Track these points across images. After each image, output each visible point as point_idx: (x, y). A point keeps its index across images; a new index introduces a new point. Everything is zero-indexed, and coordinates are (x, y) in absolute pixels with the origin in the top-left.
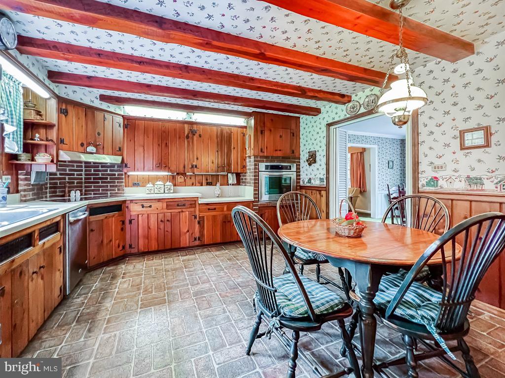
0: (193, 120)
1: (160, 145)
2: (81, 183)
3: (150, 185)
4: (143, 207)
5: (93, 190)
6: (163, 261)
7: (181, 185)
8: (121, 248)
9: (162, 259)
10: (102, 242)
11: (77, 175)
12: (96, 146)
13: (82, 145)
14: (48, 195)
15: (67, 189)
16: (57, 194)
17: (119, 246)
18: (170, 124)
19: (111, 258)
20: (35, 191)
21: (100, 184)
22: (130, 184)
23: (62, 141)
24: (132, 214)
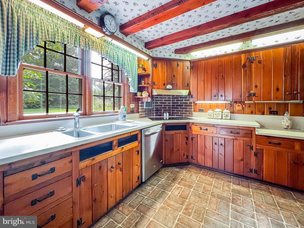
0: (251, 48)
1: (217, 78)
2: (170, 108)
3: (210, 112)
4: (201, 129)
5: (176, 113)
6: (214, 181)
7: (239, 112)
8: (185, 157)
9: (214, 178)
10: (173, 149)
11: (168, 103)
12: (172, 84)
13: (164, 84)
14: (154, 114)
15: (162, 111)
16: (159, 114)
17: (184, 155)
18: (226, 58)
19: (178, 162)
20: (147, 112)
21: (179, 109)
22: (197, 110)
23: (154, 84)
24: (193, 133)
